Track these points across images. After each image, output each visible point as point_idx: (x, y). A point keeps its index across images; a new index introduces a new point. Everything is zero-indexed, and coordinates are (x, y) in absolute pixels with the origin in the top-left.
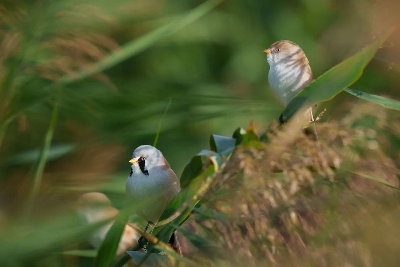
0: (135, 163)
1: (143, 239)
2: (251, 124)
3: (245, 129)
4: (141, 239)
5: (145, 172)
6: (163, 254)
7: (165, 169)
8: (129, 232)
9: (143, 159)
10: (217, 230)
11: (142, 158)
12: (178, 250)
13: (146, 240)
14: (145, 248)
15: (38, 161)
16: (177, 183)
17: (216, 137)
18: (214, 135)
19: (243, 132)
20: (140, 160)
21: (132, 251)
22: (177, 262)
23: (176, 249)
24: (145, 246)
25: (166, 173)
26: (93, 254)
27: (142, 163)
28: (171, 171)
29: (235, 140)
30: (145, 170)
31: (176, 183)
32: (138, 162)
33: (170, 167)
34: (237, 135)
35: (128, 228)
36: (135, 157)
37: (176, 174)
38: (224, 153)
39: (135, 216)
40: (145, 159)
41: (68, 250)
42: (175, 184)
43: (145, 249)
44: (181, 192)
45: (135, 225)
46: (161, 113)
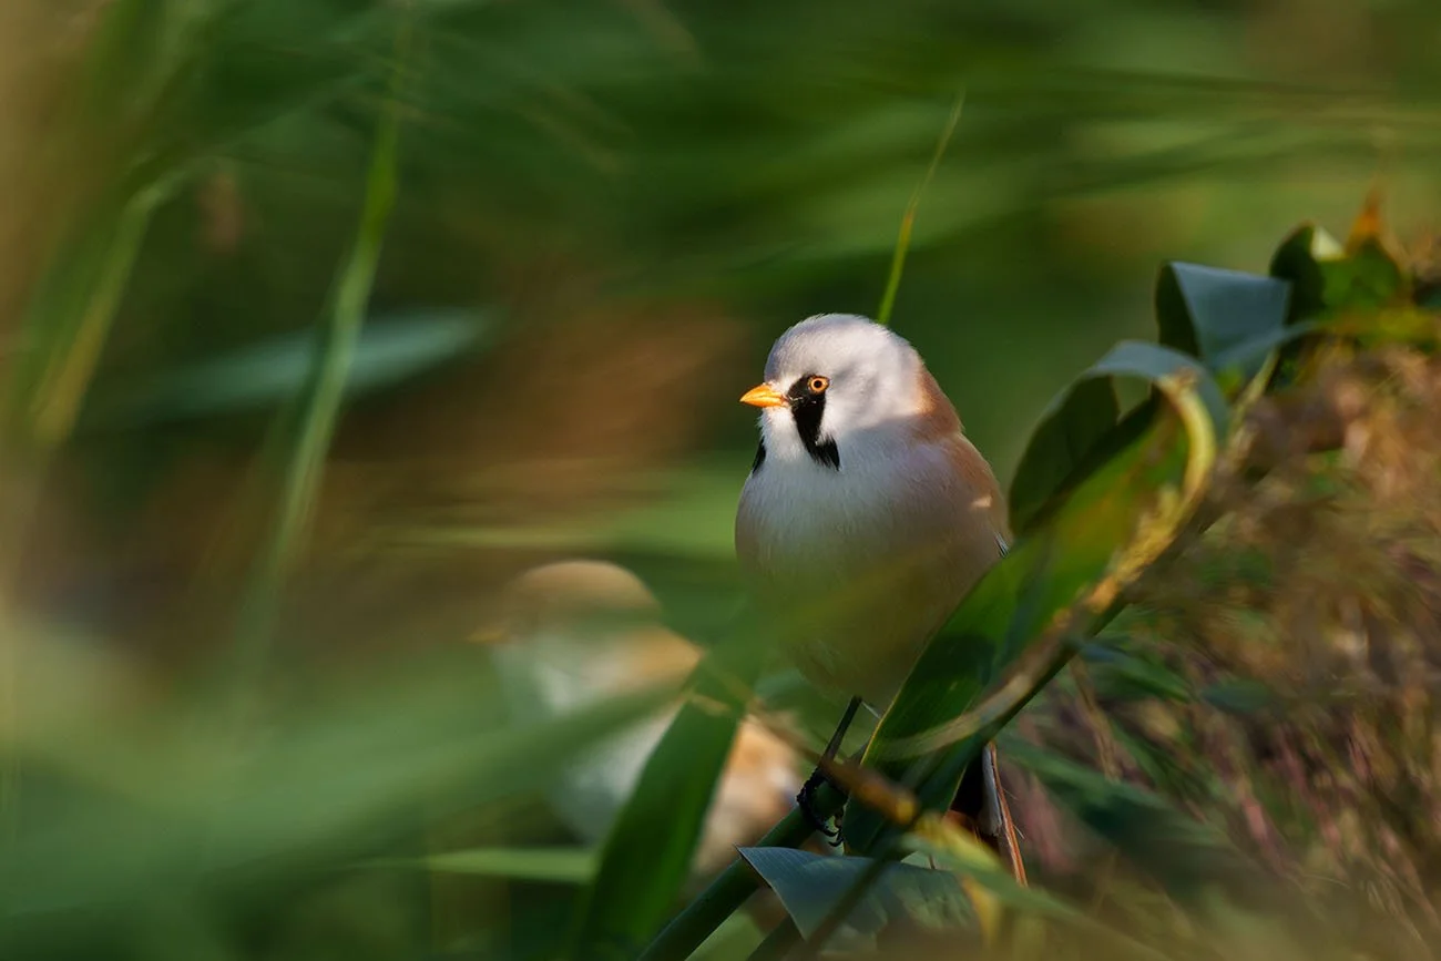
0: (776, 404)
1: (822, 788)
2: (1372, 209)
3: (1334, 234)
4: (810, 786)
5: (826, 453)
6: (929, 866)
7: (926, 437)
8: (757, 758)
9: (818, 384)
10: (1200, 743)
11: (813, 382)
12: (1000, 844)
13: (839, 792)
14: (832, 835)
15: (303, 401)
16: (994, 503)
17: (1193, 276)
18: (1178, 267)
19: (1324, 247)
20: (799, 388)
21: (769, 850)
22: (1009, 916)
23: (992, 841)
24: (831, 825)
25: (934, 453)
26: (577, 866)
27: (808, 407)
28: (962, 446)
29: (1286, 287)
30: (821, 439)
31: (984, 502)
32: (791, 403)
33: (959, 425)
34: (1293, 262)
35: (751, 736)
36: (775, 377)
37: (986, 459)
38: (1232, 364)
39: (790, 676)
40: (824, 383)
41: (451, 847)
42: (980, 509)
43: (834, 839)
44: (1013, 549)
45: (786, 719)
46: (917, 155)
